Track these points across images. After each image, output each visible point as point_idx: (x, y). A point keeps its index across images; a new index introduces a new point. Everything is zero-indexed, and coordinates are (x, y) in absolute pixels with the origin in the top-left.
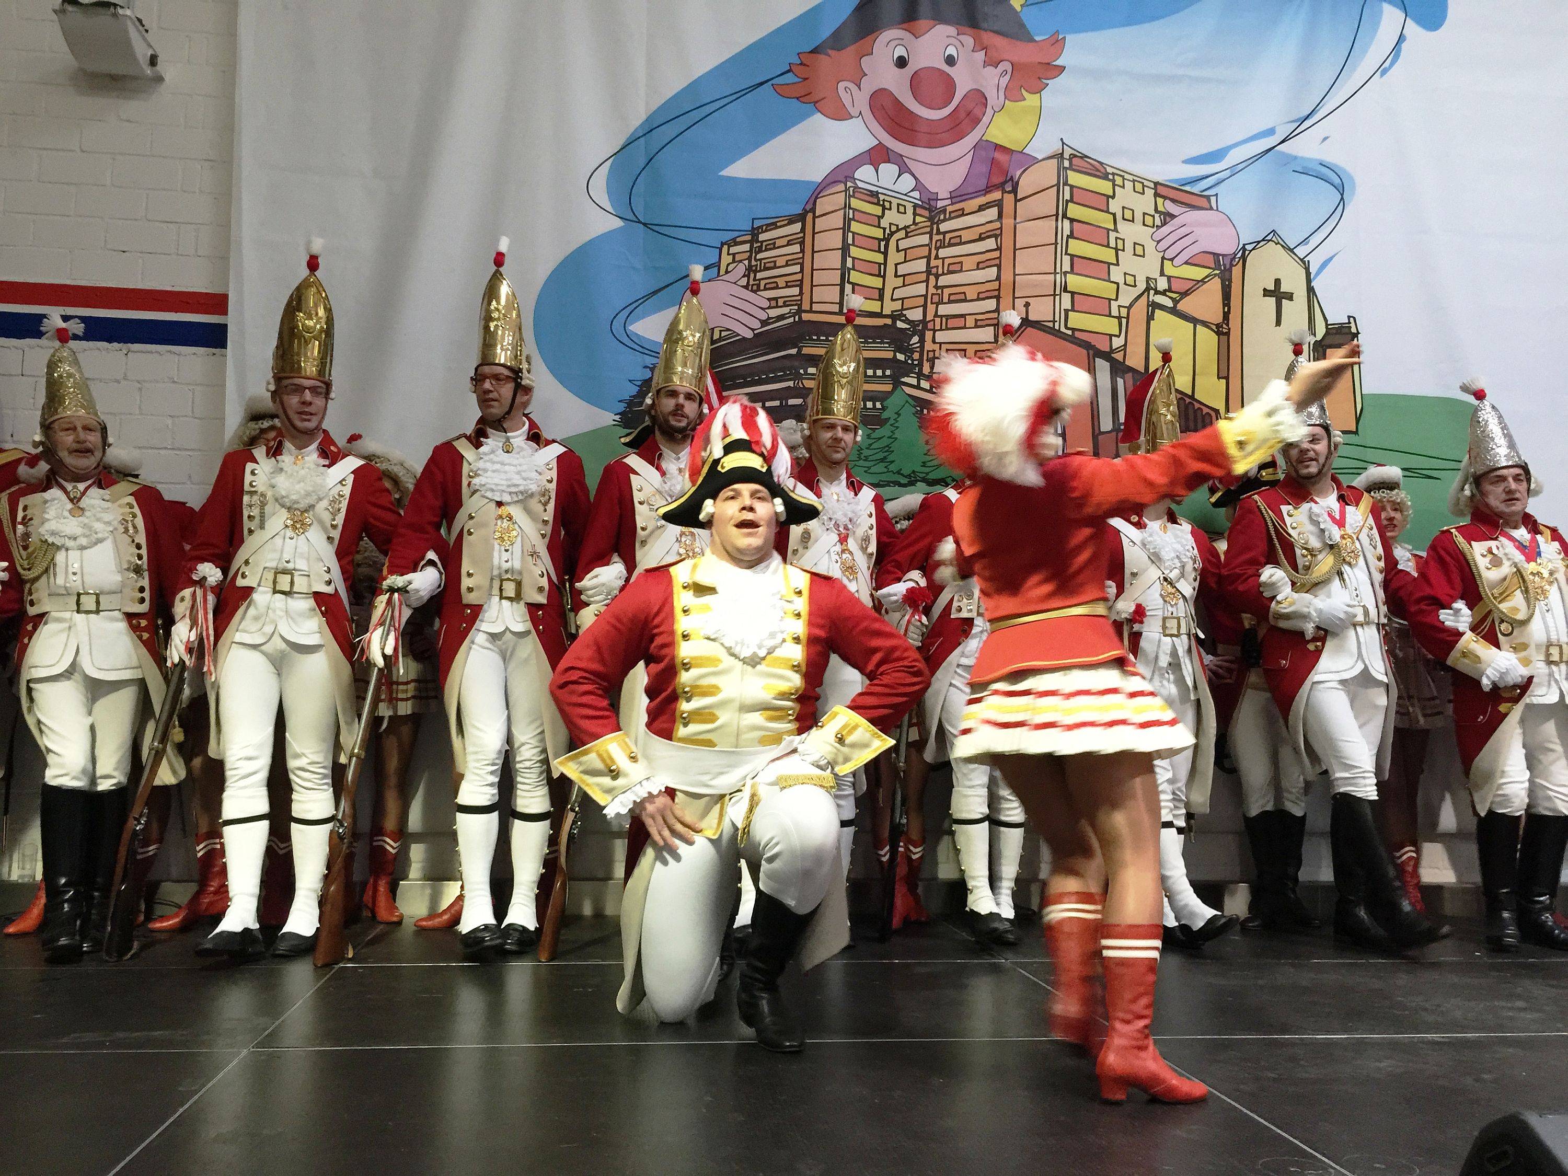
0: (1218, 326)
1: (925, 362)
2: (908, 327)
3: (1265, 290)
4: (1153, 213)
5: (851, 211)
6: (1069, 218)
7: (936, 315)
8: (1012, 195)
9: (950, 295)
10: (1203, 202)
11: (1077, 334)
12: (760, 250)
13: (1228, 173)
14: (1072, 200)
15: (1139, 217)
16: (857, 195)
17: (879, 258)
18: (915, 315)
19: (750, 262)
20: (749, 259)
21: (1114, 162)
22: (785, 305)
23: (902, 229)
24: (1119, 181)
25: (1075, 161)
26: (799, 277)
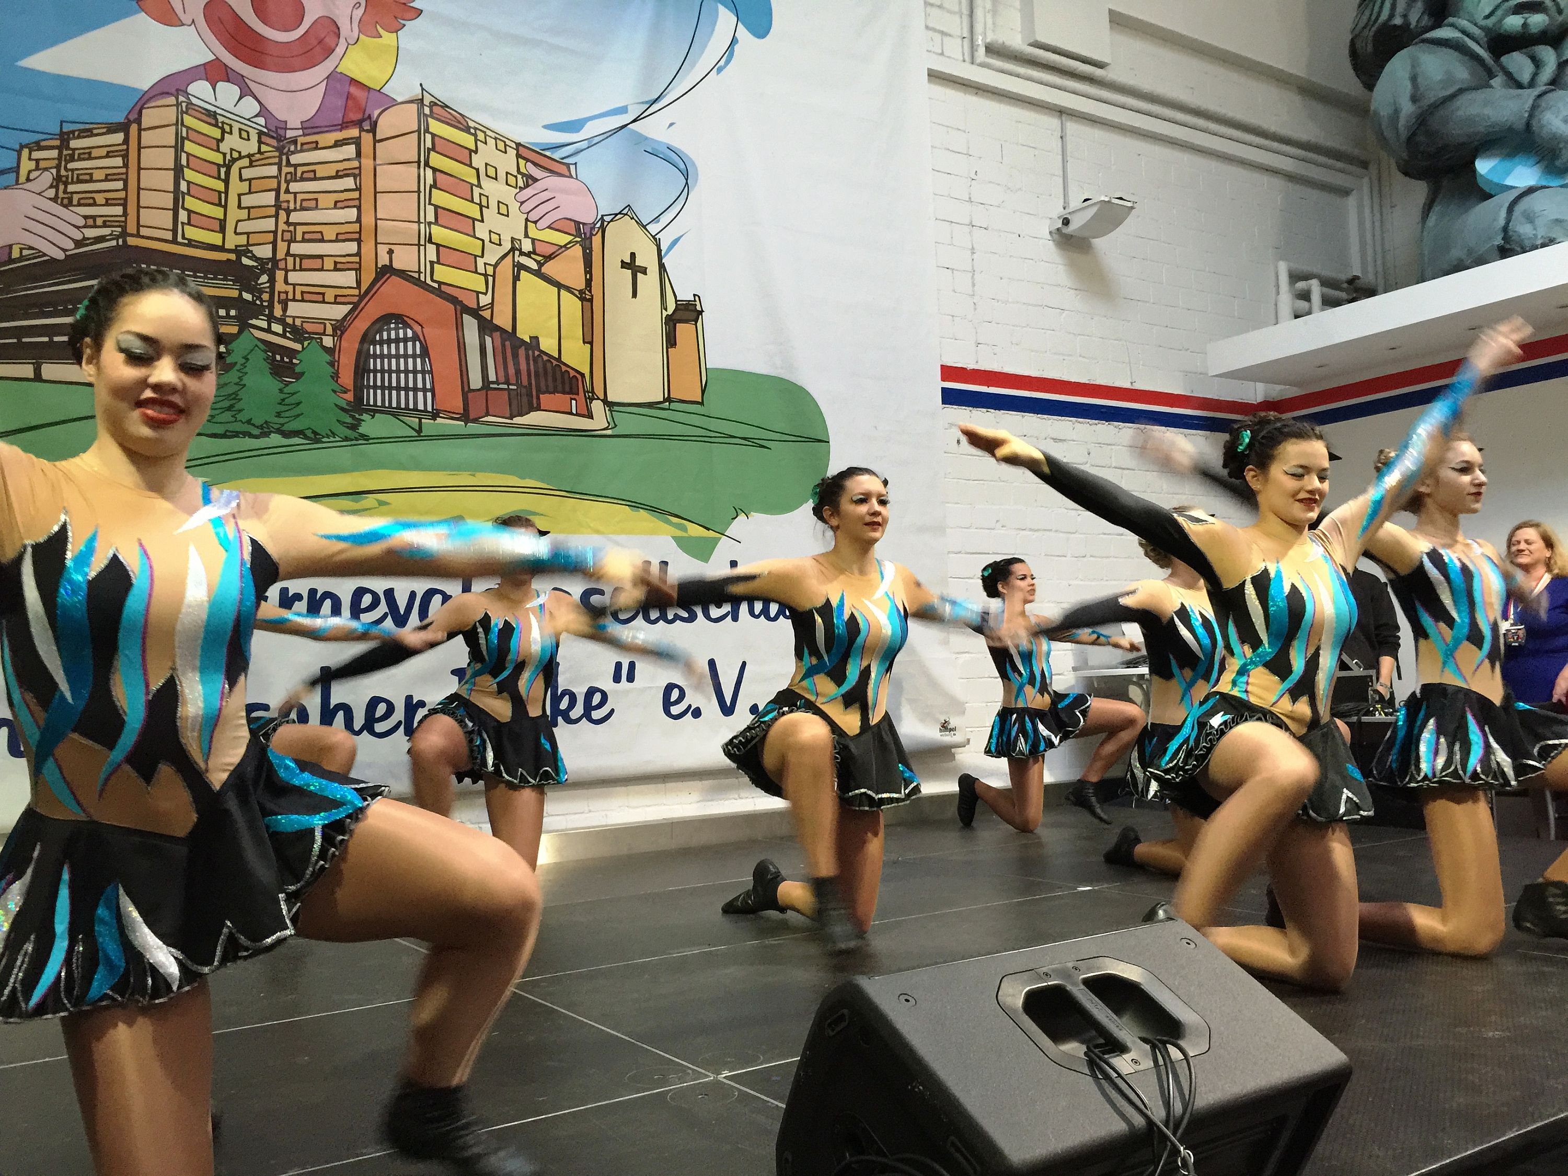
0: (581, 291)
1: (276, 303)
2: (255, 264)
3: (622, 261)
4: (515, 173)
5: (184, 130)
6: (431, 167)
7: (288, 253)
8: (371, 134)
9: (304, 233)
10: (563, 169)
11: (443, 288)
12: (72, 159)
13: (584, 145)
14: (433, 148)
15: (502, 175)
16: (190, 111)
17: (220, 186)
18: (265, 252)
19: (58, 171)
20: (58, 167)
21: (477, 116)
22: (105, 225)
23: (244, 157)
24: (481, 136)
25: (435, 109)
26: (122, 194)
